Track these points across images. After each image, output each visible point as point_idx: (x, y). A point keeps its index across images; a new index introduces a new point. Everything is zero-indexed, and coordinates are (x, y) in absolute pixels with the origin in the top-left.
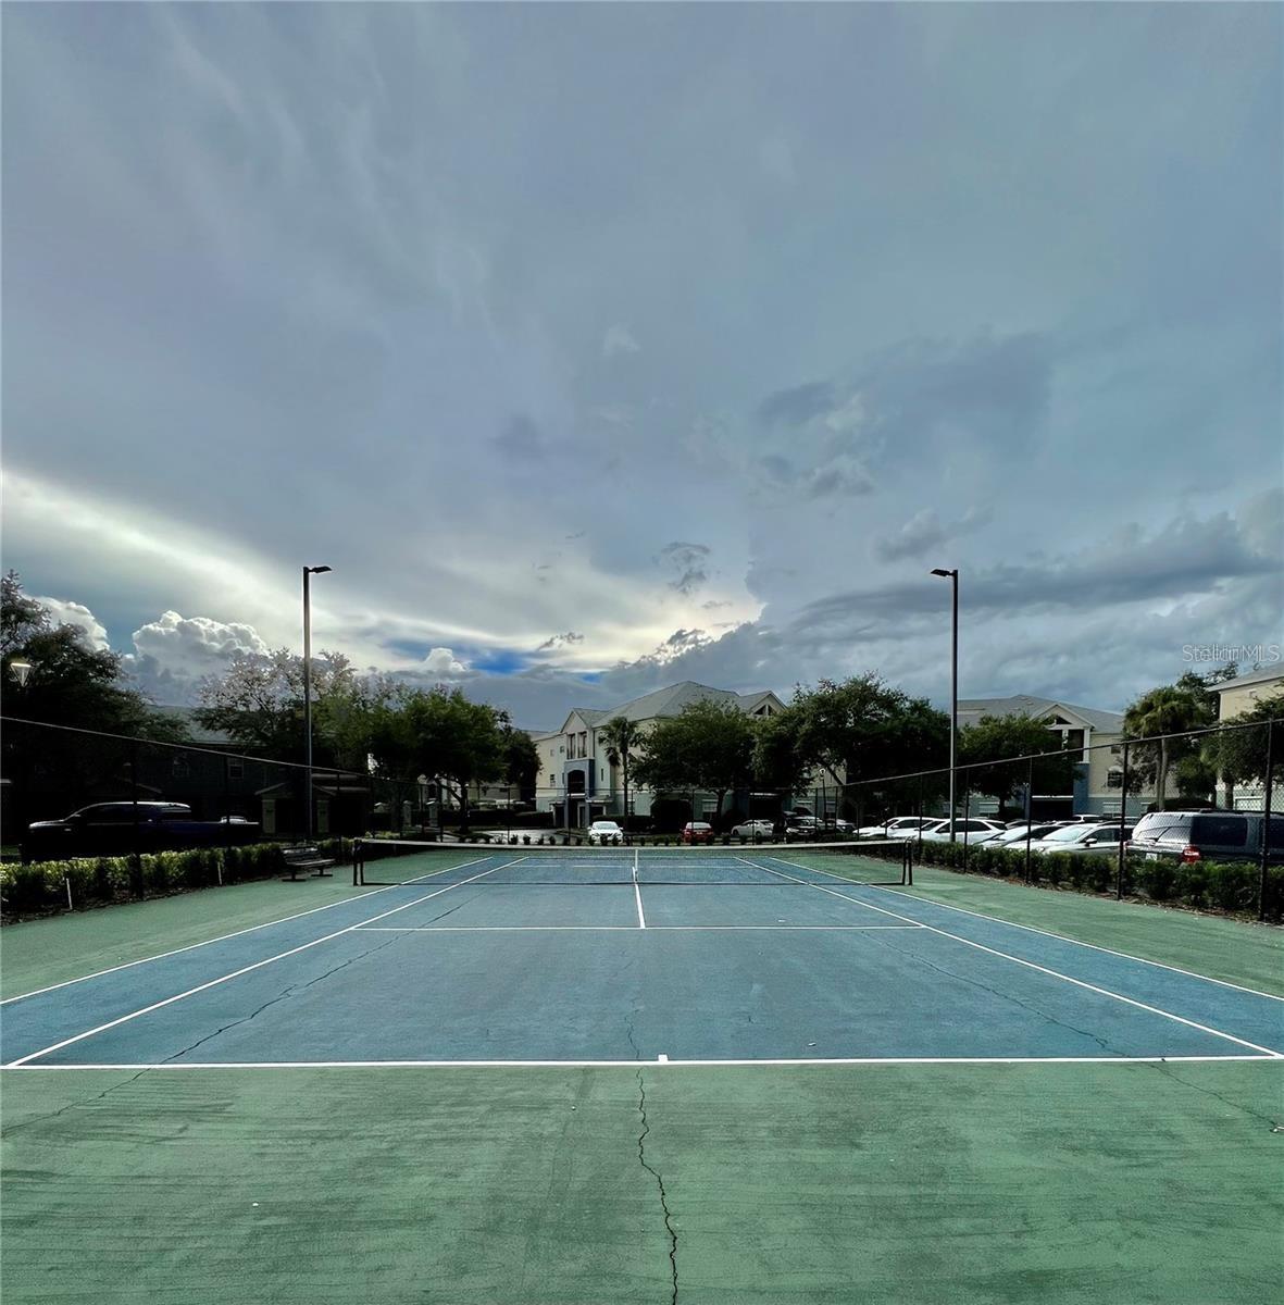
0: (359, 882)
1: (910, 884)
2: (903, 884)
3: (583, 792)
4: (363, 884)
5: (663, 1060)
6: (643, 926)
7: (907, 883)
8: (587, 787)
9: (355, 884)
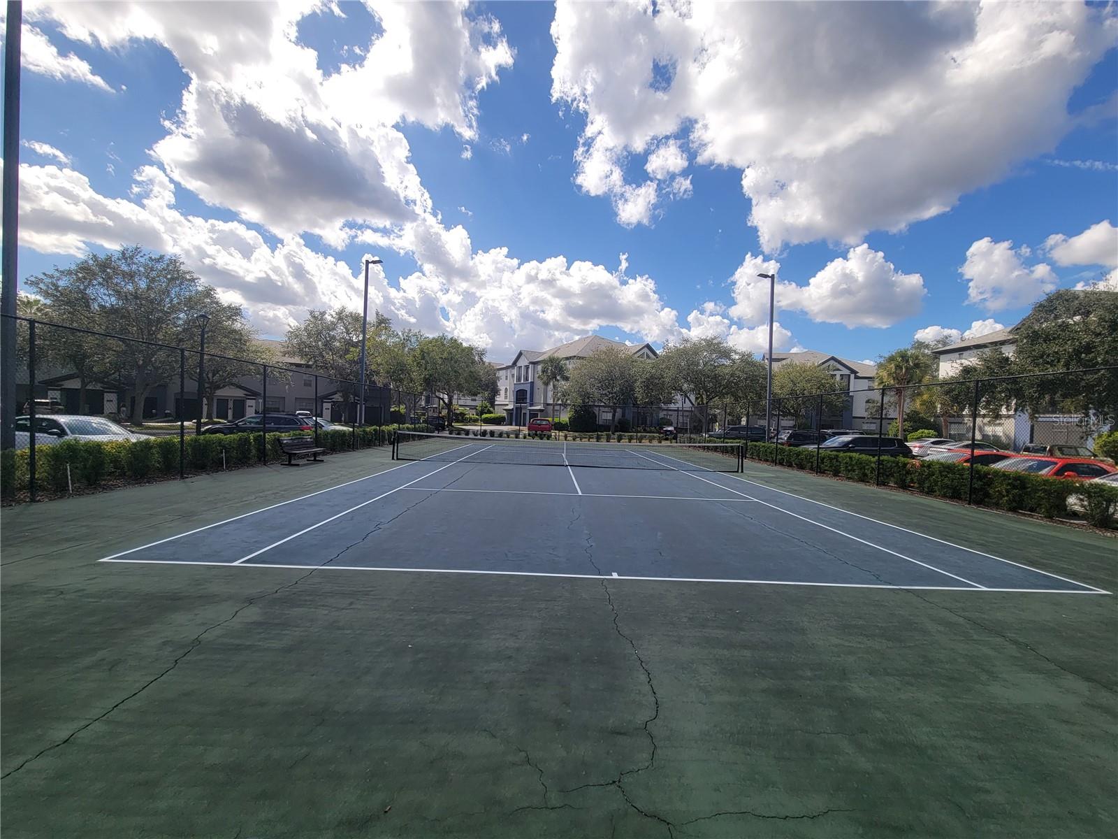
0: (395, 458)
1: (742, 472)
2: (737, 472)
3: (526, 403)
4: (398, 459)
5: (615, 576)
6: (580, 494)
7: (740, 471)
8: (528, 401)
9: (393, 459)
